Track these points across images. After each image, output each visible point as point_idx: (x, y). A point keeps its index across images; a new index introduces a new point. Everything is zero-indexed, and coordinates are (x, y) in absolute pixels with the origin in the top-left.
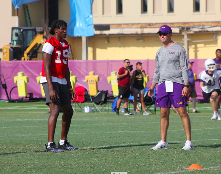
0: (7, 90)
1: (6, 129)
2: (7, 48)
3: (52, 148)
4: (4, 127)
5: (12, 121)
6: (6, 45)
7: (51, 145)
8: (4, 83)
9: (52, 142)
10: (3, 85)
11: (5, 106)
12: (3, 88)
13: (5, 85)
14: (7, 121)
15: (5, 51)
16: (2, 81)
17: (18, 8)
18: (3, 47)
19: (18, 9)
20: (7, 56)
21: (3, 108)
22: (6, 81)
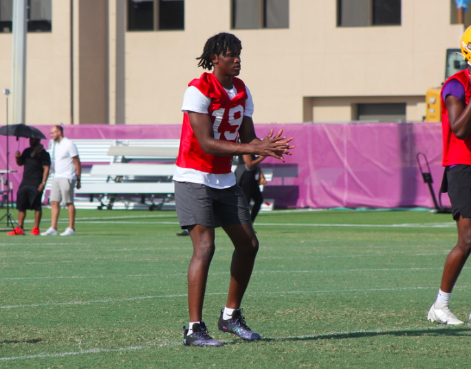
0: (434, 185)
1: (417, 272)
2: (434, 95)
3: (197, 335)
4: (414, 267)
5: (436, 254)
6: (433, 88)
7: (195, 328)
8: (426, 171)
9: (199, 322)
10: (424, 175)
11: (427, 221)
12: (426, 181)
13: (429, 175)
14: (423, 254)
15: (431, 100)
16: (422, 166)
17: (465, 6)
18: (428, 92)
19: (463, 9)
20: (435, 111)
21: (422, 226)
22: (430, 166)
